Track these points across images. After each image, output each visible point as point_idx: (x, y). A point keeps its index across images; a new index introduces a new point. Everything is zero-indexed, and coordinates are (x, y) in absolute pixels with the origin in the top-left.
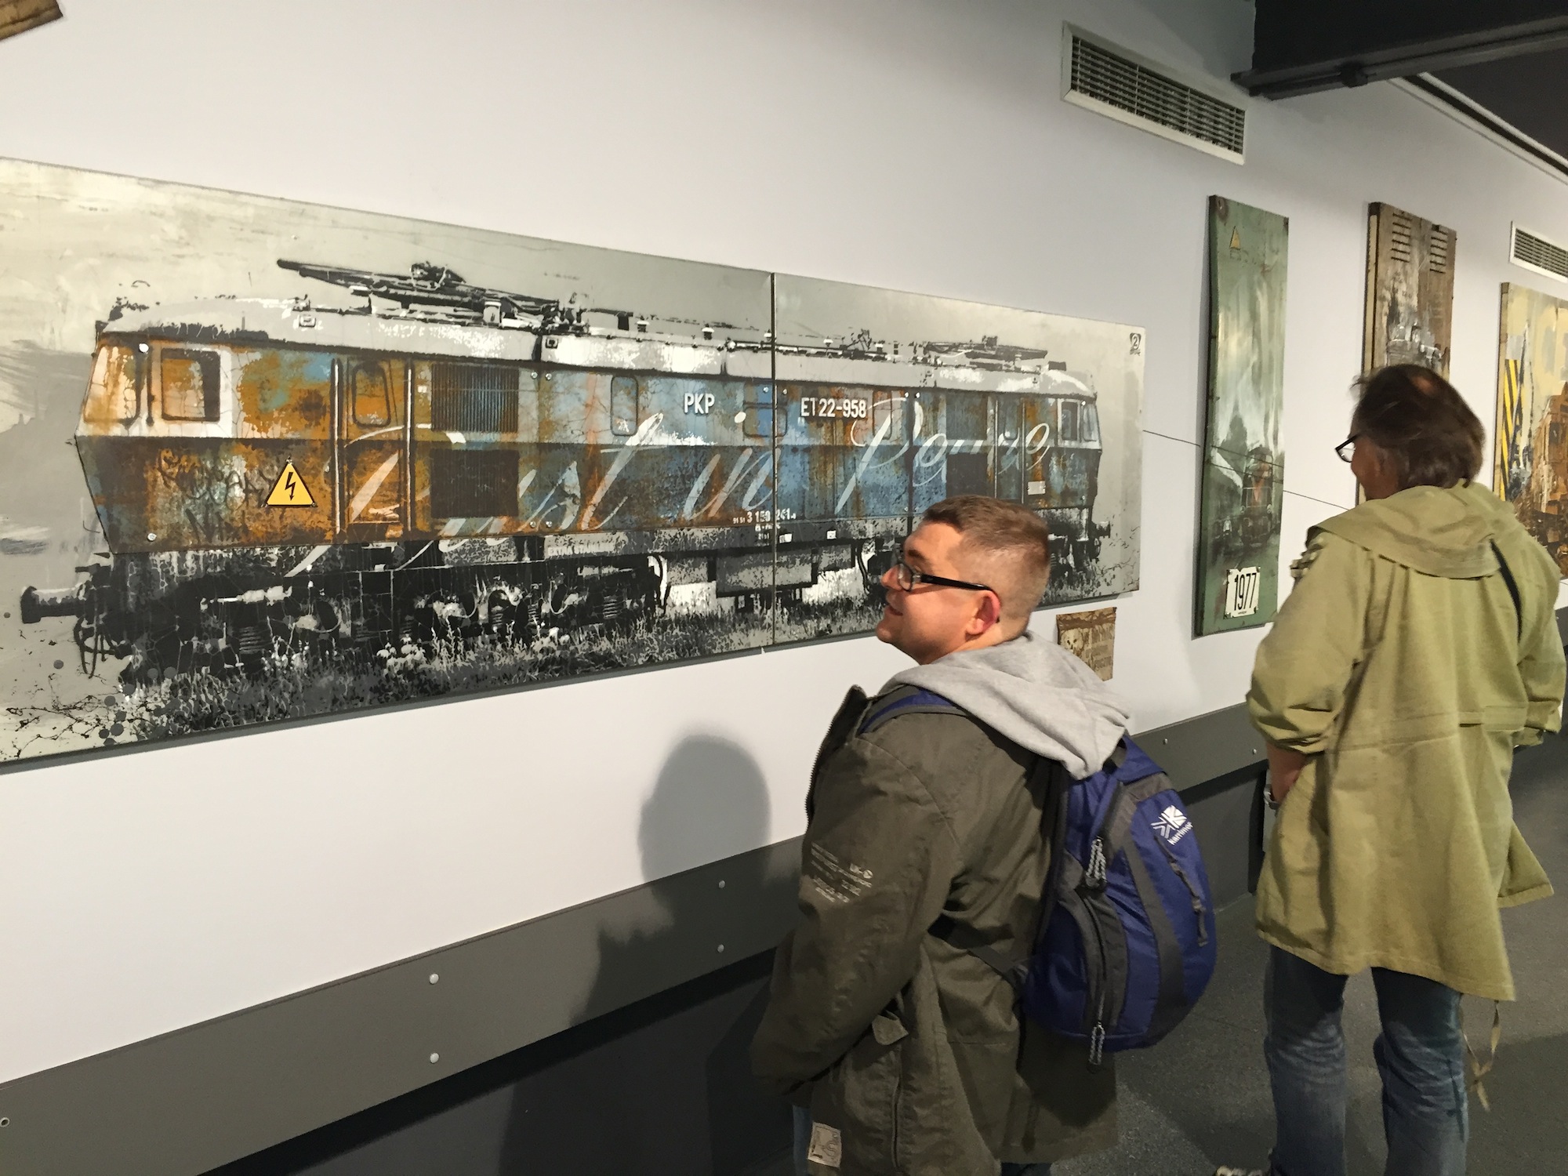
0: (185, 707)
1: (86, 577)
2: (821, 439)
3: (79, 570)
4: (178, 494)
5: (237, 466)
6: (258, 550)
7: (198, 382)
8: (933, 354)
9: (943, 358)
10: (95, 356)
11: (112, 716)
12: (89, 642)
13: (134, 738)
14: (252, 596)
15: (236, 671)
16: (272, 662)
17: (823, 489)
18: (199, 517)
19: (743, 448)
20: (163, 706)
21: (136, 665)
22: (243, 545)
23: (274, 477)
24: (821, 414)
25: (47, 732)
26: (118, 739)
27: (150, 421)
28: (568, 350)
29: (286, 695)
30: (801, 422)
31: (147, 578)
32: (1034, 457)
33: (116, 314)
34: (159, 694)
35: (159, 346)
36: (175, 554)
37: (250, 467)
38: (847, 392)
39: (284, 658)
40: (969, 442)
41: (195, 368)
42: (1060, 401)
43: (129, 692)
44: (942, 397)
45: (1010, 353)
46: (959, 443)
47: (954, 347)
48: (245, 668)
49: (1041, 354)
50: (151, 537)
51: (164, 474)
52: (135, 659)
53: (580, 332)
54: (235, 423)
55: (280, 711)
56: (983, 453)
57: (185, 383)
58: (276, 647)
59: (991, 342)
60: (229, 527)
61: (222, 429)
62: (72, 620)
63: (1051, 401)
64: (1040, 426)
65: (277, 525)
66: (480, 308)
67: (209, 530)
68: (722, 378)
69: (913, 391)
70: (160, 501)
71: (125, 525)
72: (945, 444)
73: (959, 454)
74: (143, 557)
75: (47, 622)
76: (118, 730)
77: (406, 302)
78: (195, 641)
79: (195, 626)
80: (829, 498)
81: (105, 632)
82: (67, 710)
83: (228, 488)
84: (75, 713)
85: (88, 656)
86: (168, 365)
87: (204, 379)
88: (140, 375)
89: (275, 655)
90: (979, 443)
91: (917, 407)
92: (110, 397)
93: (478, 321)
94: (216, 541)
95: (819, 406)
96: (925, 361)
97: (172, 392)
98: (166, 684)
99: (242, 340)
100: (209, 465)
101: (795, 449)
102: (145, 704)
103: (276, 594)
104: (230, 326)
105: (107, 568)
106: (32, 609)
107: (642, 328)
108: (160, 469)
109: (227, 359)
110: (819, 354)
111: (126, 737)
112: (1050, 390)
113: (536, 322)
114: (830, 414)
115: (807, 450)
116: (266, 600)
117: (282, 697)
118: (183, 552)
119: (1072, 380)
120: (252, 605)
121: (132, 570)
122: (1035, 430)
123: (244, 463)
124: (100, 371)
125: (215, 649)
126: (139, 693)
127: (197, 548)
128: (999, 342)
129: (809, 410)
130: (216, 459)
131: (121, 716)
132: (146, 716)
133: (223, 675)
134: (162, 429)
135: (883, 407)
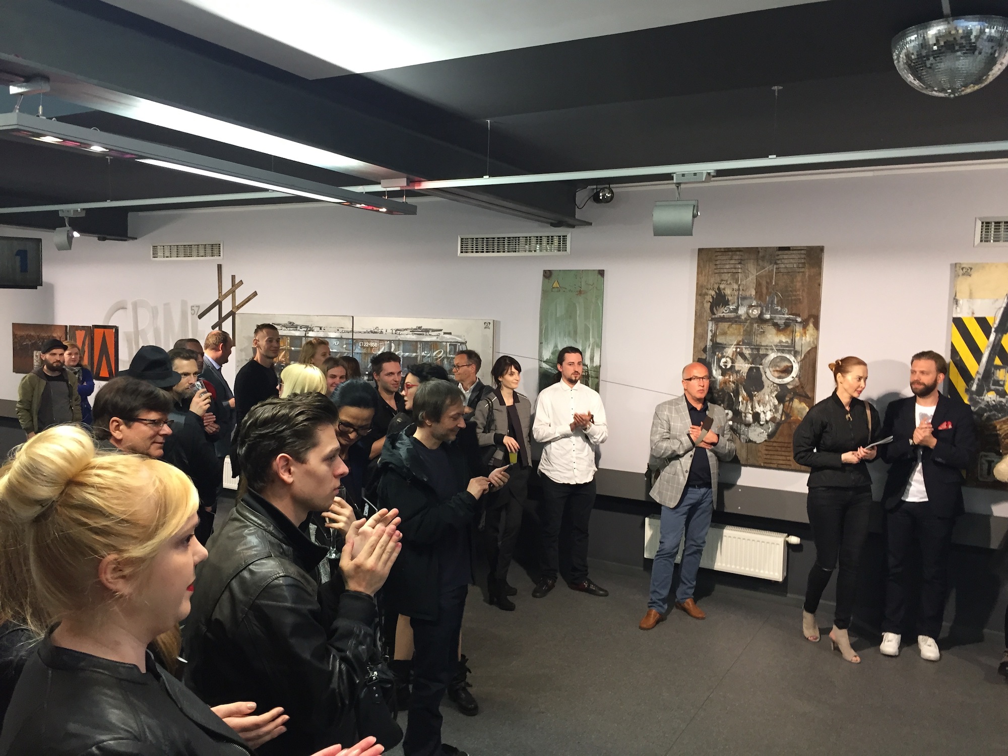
2: (364, 351)
8: (398, 332)
9: (401, 332)
17: (364, 362)
19: (345, 353)
24: (365, 346)
28: (311, 334)
30: (359, 347)
32: (437, 359)
38: (372, 341)
40: (411, 354)
42: (448, 344)
44: (401, 342)
45: (427, 330)
46: (407, 354)
47: (406, 329)
49: (441, 330)
53: (313, 331)
56: (416, 357)
59: (420, 328)
63: (444, 343)
64: (439, 350)
66: (297, 328)
68: (341, 338)
69: (390, 341)
72: (402, 354)
73: (407, 357)
77: (287, 327)
80: (366, 365)
90: (414, 354)
91: (393, 344)
93: (296, 330)
95: (364, 344)
96: (396, 333)
101: (358, 353)
107: (324, 329)
110: (365, 333)
112: (444, 340)
113: (305, 329)
114: (367, 346)
115: (360, 353)
119: (455, 337)
122: (437, 351)
128: (423, 328)
129: (361, 345)
135: (382, 344)
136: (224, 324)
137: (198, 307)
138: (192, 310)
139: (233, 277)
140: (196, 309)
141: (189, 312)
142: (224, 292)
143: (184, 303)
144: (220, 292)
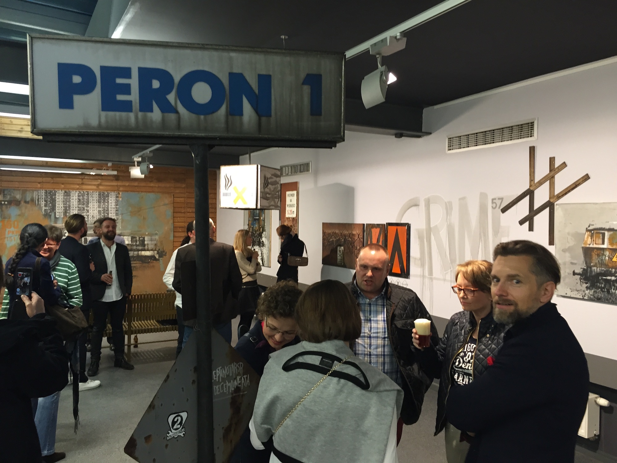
0: (596, 295)
1: (582, 270)
3: (581, 268)
4: (597, 257)
5: (607, 253)
6: (610, 269)
7: (601, 237)
10: (586, 233)
11: (584, 294)
12: (582, 280)
13: (587, 299)
14: (609, 278)
15: (605, 291)
16: (612, 291)
18: (600, 262)
20: (592, 294)
21: (588, 286)
22: (608, 268)
23: (613, 256)
25: (575, 293)
26: (585, 298)
27: (593, 244)
29: (614, 298)
31: (591, 271)
33: (589, 226)
34: (592, 292)
35: (595, 231)
36: (596, 268)
37: (609, 253)
39: (614, 291)
41: (601, 235)
43: (587, 290)
48: (607, 291)
50: (592, 264)
51: (595, 253)
52: (588, 285)
54: (607, 245)
55: (613, 301)
57: (599, 238)
58: (613, 288)
60: (605, 264)
61: (605, 246)
62: (580, 276)
65: (614, 265)
67: (602, 264)
70: (594, 258)
71: (588, 262)
74: (591, 268)
75: (576, 276)
76: (585, 296)
78: (598, 284)
79: (598, 281)
81: (585, 279)
82: (578, 291)
83: (605, 257)
84: (579, 291)
85: (581, 283)
86: (597, 235)
87: (602, 237)
88: (592, 236)
89: (612, 290)
92: (587, 240)
94: (603, 266)
97: (597, 240)
98: (593, 291)
99: (610, 230)
100: (602, 252)
102: (589, 293)
103: (613, 278)
104: (607, 228)
105: (585, 269)
106: (574, 274)
108: (594, 253)
109: (607, 234)
111: (586, 298)
116: (611, 279)
117: (613, 298)
118: (597, 268)
120: (609, 280)
121: (589, 270)
123: (608, 253)
124: (586, 236)
125: (601, 286)
126: (588, 291)
127: (599, 267)
130: (603, 252)
131: (585, 294)
132: (589, 295)
133: (603, 292)
134: (595, 246)
136: (536, 219)
137: (502, 199)
138: (493, 203)
139: (552, 160)
140: (498, 202)
141: (490, 205)
142: (537, 179)
143: (483, 196)
144: (532, 179)
